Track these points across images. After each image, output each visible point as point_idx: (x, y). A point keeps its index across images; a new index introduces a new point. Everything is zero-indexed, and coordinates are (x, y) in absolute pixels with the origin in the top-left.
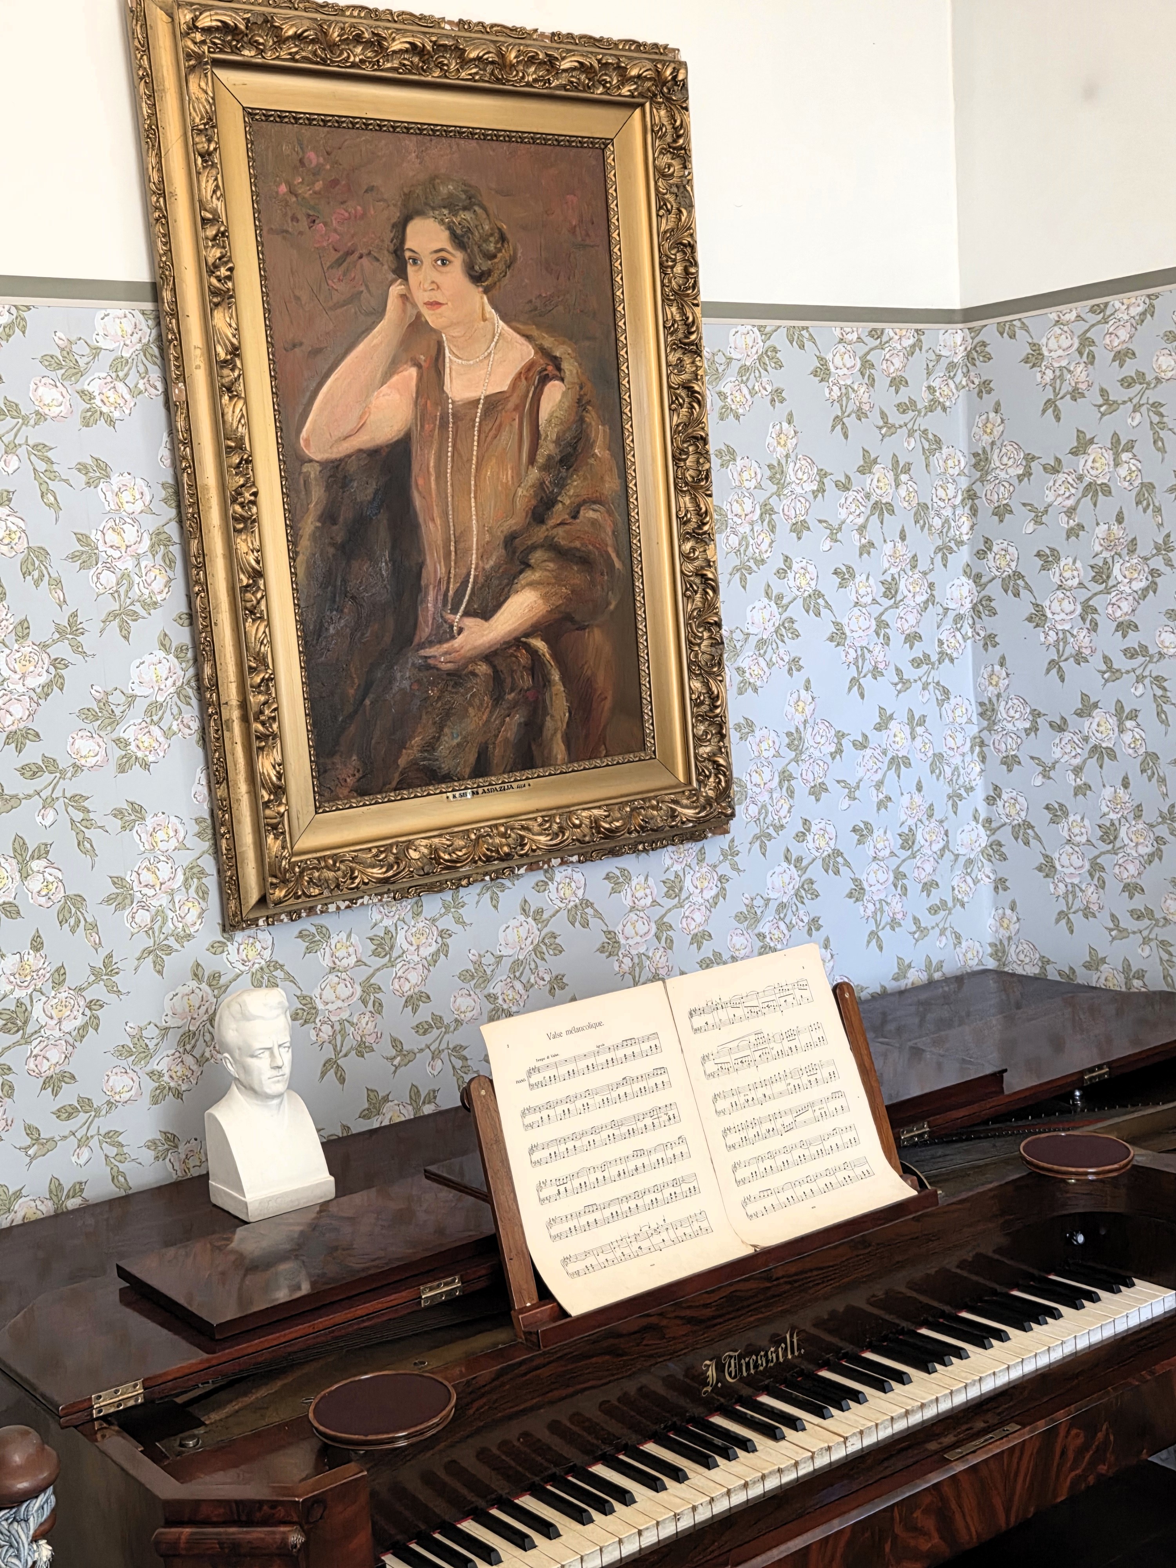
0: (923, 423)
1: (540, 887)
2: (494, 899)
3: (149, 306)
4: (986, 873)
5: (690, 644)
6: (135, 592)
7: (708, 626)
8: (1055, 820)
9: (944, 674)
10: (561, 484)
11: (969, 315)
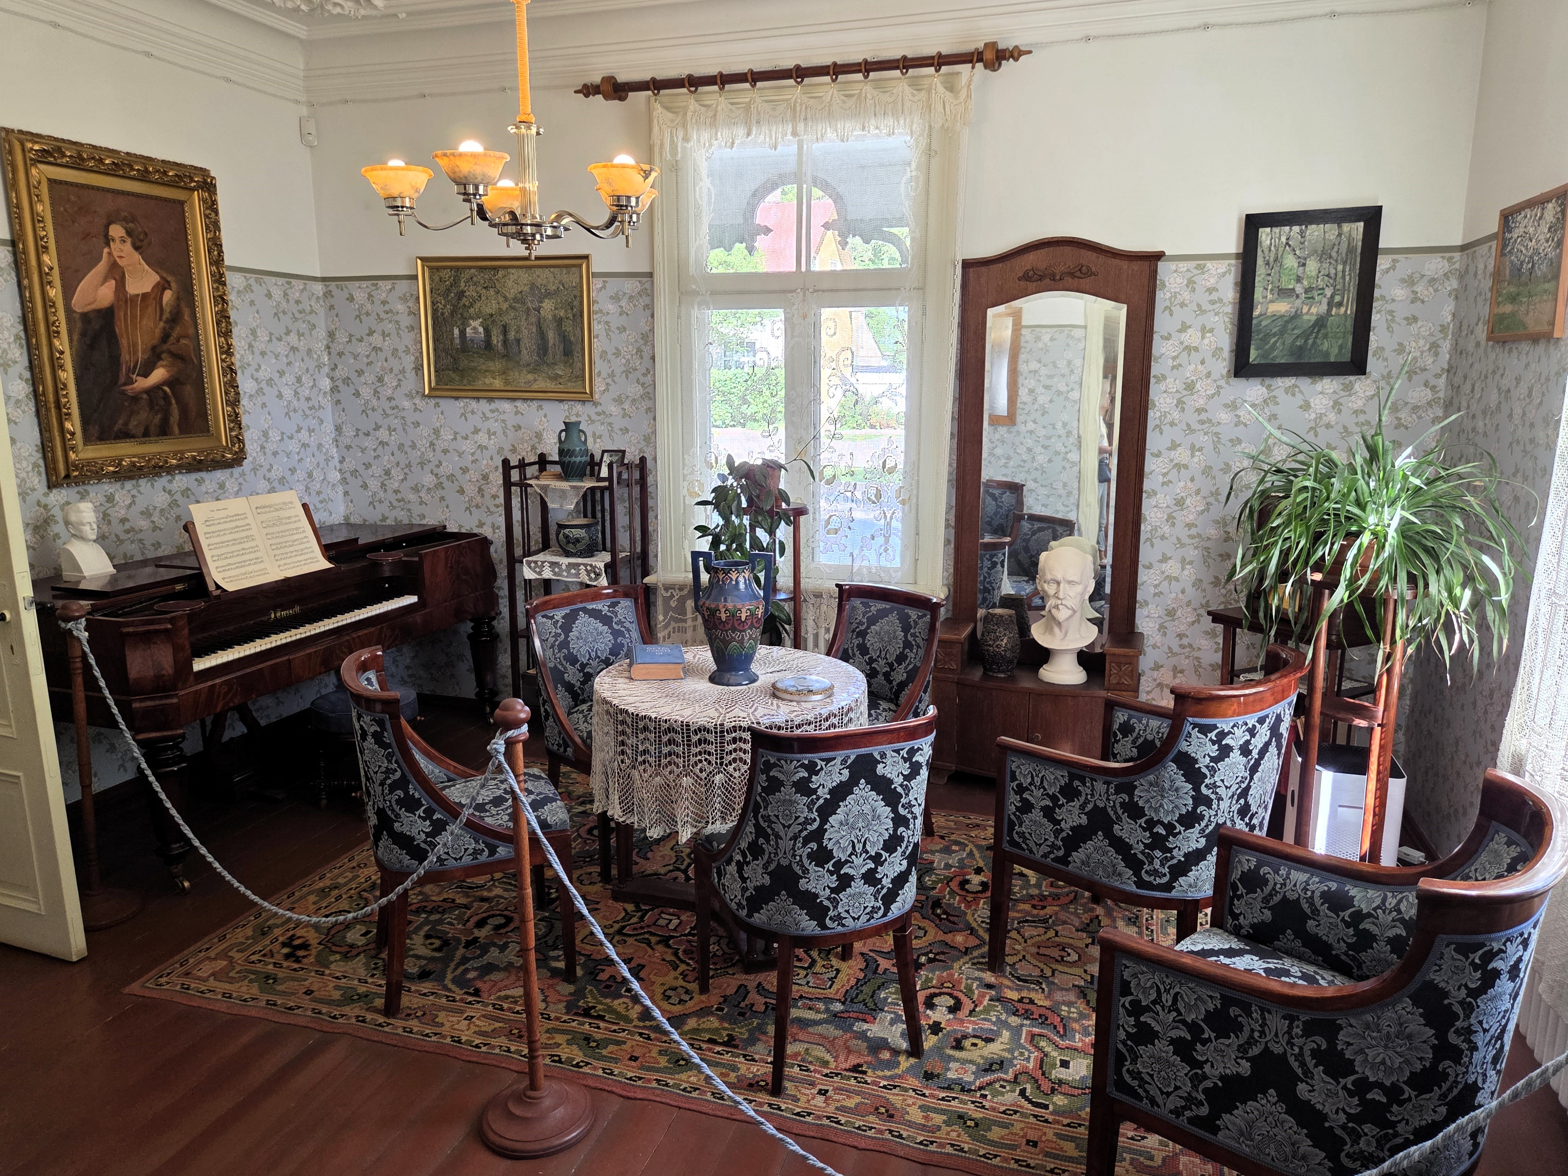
0: (308, 318)
1: (170, 482)
2: (153, 486)
3: (10, 249)
4: (340, 489)
5: (226, 393)
6: (9, 356)
7: (233, 387)
8: (367, 468)
9: (320, 414)
10: (172, 328)
11: (324, 279)
